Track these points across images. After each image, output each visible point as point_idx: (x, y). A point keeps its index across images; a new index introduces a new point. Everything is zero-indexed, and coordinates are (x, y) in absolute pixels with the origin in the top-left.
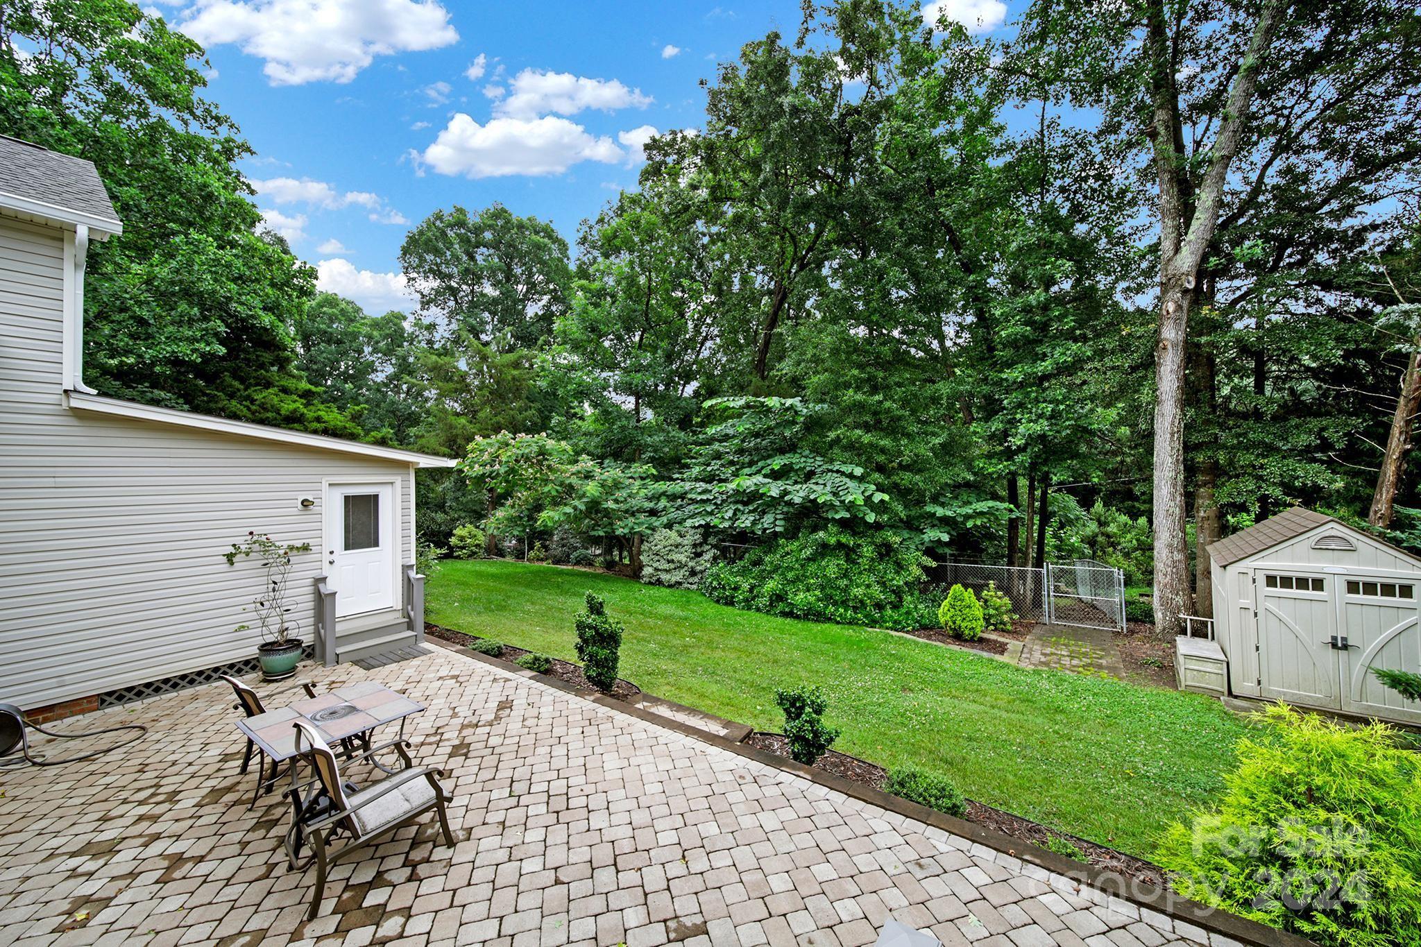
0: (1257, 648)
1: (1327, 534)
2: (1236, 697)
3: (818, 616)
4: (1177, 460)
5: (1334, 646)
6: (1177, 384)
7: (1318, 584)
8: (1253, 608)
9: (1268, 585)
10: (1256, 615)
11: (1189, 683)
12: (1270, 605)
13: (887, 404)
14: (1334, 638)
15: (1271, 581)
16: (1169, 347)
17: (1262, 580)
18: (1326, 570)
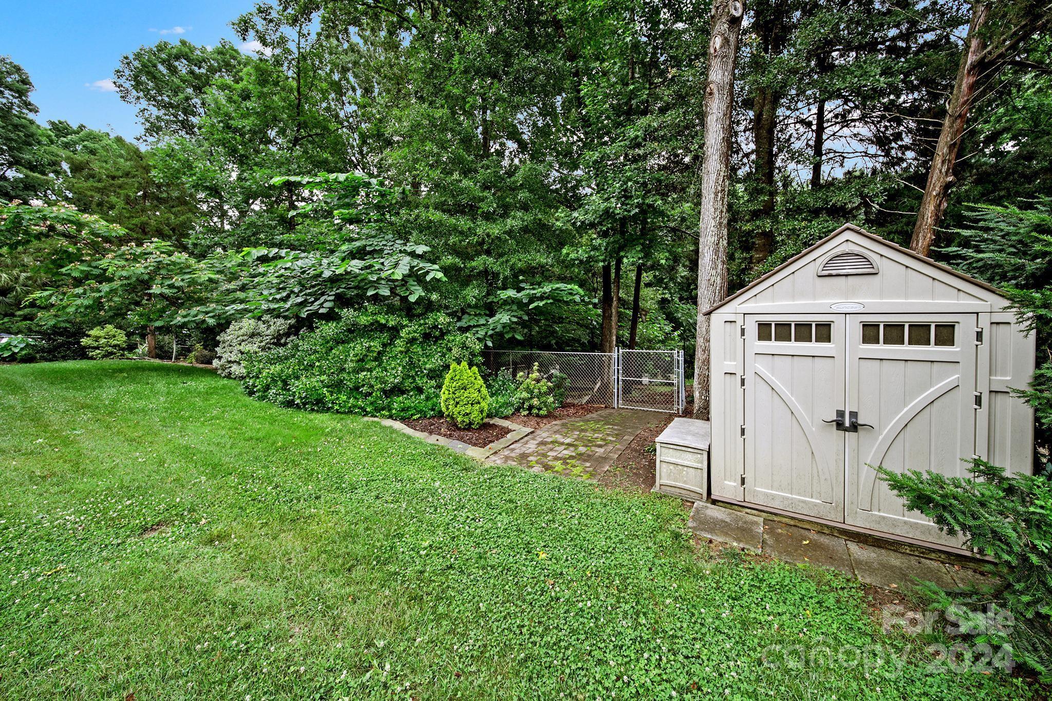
0: (743, 432)
1: (838, 251)
2: (714, 502)
3: (318, 404)
4: (720, 224)
5: (840, 425)
6: (722, 135)
7: (824, 332)
8: (740, 373)
9: (761, 338)
10: (743, 382)
11: (664, 481)
12: (761, 366)
13: (466, 183)
14: (841, 414)
15: (764, 331)
16: (715, 91)
17: (752, 330)
18: (835, 309)
